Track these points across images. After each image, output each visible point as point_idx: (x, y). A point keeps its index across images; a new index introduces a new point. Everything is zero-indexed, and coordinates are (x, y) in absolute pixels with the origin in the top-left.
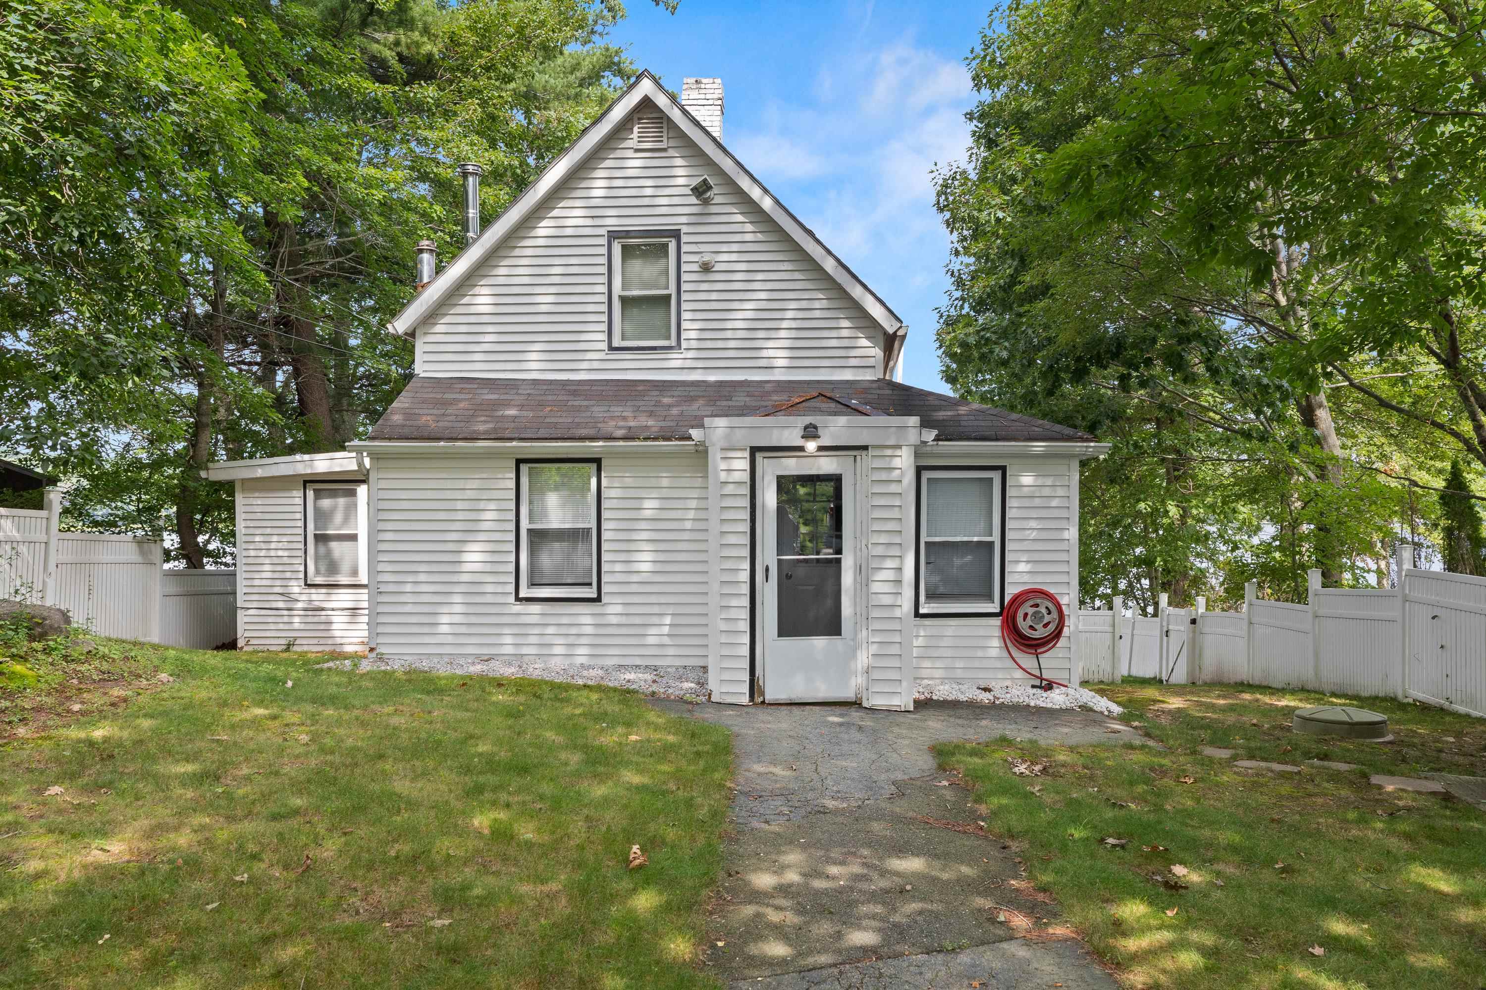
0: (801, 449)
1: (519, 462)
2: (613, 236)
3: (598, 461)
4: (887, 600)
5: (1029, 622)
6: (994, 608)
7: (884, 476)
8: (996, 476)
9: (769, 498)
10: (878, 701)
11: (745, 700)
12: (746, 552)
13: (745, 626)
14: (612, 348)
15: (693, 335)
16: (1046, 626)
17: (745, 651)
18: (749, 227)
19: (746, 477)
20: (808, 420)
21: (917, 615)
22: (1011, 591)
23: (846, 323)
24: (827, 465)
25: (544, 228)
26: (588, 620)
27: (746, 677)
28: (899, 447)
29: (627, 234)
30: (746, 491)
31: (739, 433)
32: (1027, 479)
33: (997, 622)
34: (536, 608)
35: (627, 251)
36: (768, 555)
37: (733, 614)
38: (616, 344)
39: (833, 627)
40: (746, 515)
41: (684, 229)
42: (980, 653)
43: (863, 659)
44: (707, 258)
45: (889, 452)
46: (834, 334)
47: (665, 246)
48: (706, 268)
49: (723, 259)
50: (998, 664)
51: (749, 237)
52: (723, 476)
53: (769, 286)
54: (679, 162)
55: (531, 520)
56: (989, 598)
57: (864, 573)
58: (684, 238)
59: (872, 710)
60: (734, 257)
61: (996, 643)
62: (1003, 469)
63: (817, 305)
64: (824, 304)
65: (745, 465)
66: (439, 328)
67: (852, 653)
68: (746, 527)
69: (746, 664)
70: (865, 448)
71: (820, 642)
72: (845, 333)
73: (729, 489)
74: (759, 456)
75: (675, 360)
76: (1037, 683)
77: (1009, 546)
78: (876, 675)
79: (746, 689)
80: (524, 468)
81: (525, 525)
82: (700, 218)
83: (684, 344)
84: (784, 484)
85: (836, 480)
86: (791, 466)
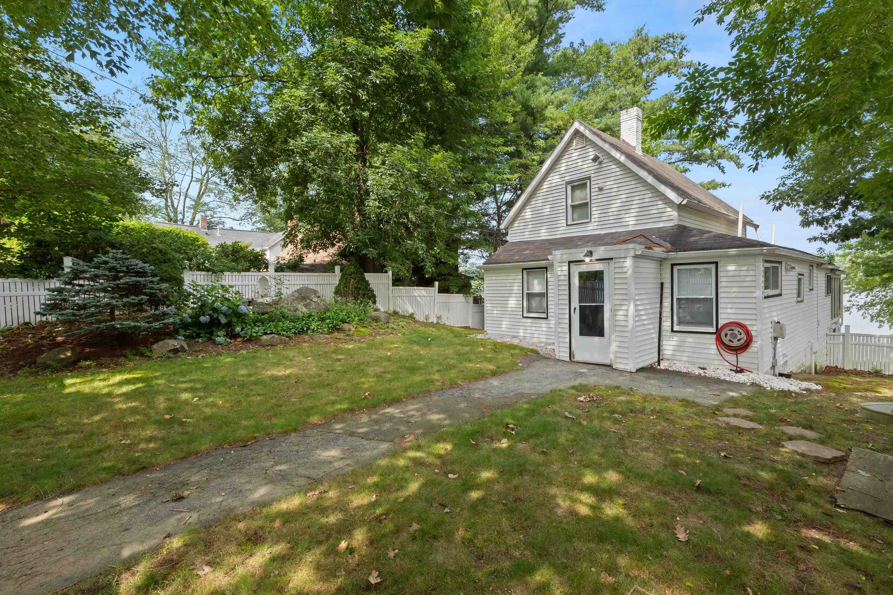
0: (583, 261)
1: (523, 269)
2: (567, 183)
3: (546, 268)
4: (623, 323)
5: (729, 337)
6: (713, 330)
7: (620, 270)
8: (713, 267)
9: (576, 281)
10: (620, 367)
11: (568, 359)
12: (567, 302)
13: (567, 331)
14: (567, 225)
15: (596, 216)
16: (739, 340)
17: (568, 340)
18: (618, 169)
19: (566, 273)
20: (589, 249)
21: (672, 331)
22: (721, 323)
23: (660, 202)
24: (598, 267)
25: (546, 185)
26: (544, 325)
27: (568, 351)
28: (625, 258)
29: (572, 182)
30: (567, 278)
31: (565, 256)
32: (731, 268)
33: (714, 336)
34: (529, 320)
35: (573, 188)
36: (576, 304)
37: (563, 326)
38: (569, 223)
39: (600, 333)
40: (567, 288)
41: (592, 175)
42: (706, 351)
43: (614, 347)
44: (600, 185)
45: (622, 260)
46: (655, 207)
47: (586, 184)
48: (601, 189)
49: (609, 184)
50: (715, 357)
51: (618, 173)
52: (559, 273)
53: (627, 192)
54: (591, 150)
55: (528, 290)
56: (711, 325)
57: (614, 311)
58: (592, 179)
59: (616, 369)
60: (612, 183)
61: (714, 347)
62: (716, 263)
63: (647, 196)
64: (650, 195)
65: (566, 268)
66: (516, 225)
67: (609, 344)
68: (567, 292)
69: (568, 345)
70: (612, 259)
71: (597, 339)
72: (660, 206)
73: (562, 278)
74: (572, 265)
75: (590, 227)
76: (735, 368)
77: (720, 301)
78: (618, 355)
79: (568, 355)
80: (525, 272)
81: (526, 291)
82: (598, 170)
83: (593, 220)
84: (581, 275)
85: (601, 273)
86: (584, 268)
